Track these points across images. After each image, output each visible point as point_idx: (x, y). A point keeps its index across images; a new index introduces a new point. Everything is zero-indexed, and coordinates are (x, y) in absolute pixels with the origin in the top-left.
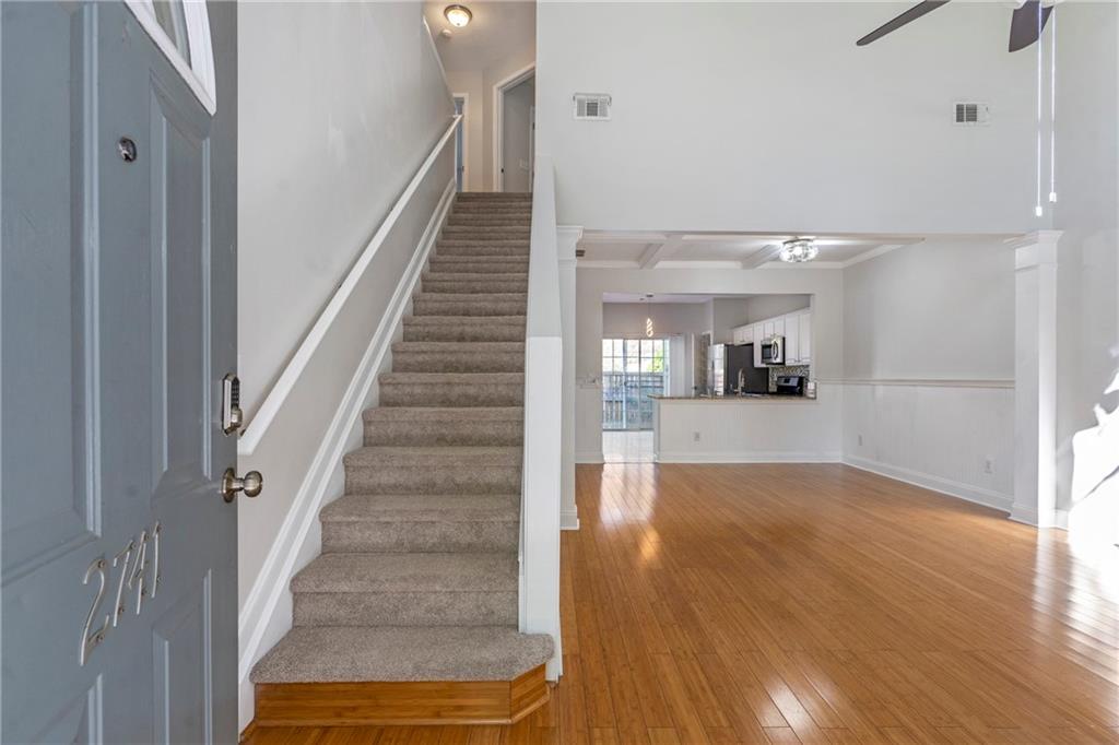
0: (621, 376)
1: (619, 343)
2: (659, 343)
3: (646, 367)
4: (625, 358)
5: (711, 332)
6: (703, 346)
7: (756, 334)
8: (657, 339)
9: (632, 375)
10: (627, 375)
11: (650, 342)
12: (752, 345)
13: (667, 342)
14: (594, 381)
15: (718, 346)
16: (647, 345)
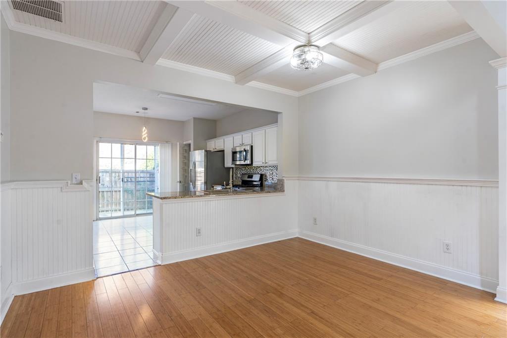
0: (119, 172)
1: (117, 147)
2: (151, 148)
3: (141, 166)
4: (123, 158)
5: (191, 142)
6: (186, 151)
7: (227, 143)
8: (150, 145)
9: (128, 172)
10: (124, 172)
11: (144, 147)
12: (223, 151)
13: (158, 148)
14: (81, 183)
15: (197, 152)
16: (141, 149)
